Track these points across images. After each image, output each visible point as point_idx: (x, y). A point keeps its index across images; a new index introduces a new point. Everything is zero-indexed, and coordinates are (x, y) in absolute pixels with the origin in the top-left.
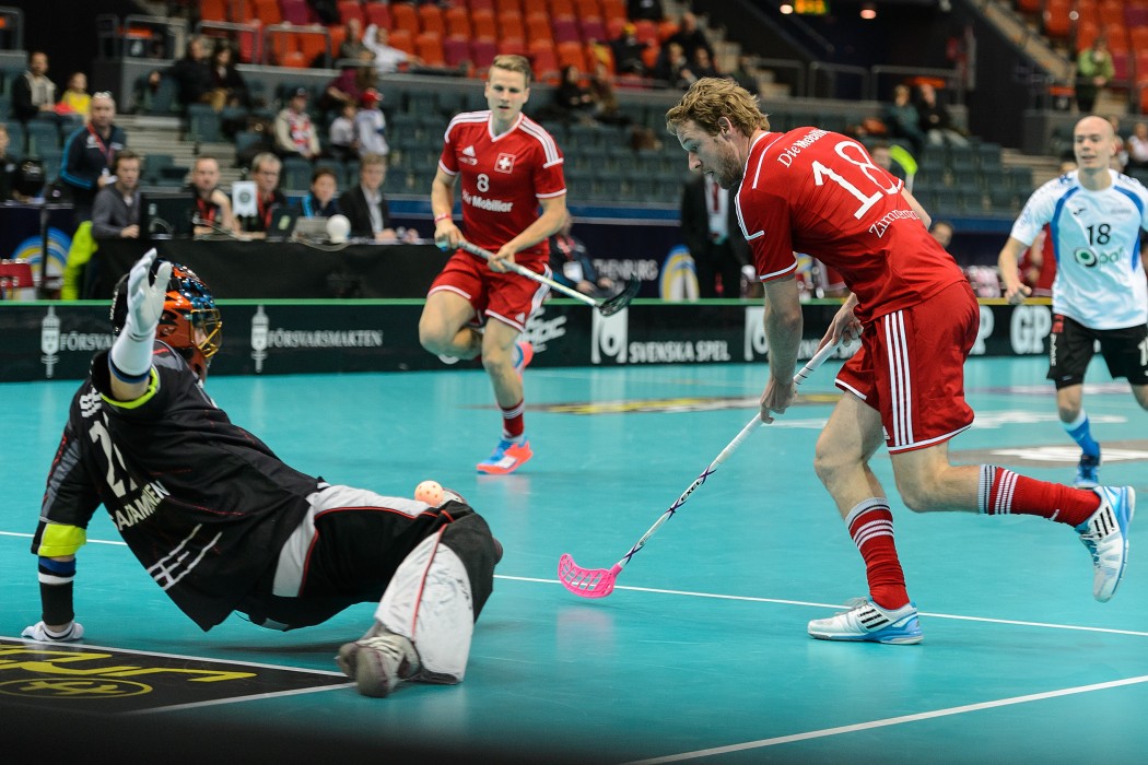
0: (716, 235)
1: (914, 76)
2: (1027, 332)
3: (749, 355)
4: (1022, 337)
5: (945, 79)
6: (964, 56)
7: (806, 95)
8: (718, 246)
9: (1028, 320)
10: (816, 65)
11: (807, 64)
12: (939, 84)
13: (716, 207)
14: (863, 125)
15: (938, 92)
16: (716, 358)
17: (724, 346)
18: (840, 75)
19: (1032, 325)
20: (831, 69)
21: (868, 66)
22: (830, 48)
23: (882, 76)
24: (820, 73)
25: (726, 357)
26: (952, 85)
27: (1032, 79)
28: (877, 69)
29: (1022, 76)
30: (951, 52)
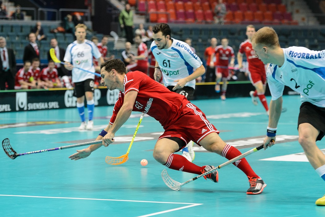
0: (6, 68)
1: (74, 12)
2: (112, 97)
3: (17, 109)
4: (110, 99)
5: (84, 13)
6: (90, 5)
7: (37, 19)
8: (6, 72)
9: (112, 93)
10: (40, 9)
11: (37, 9)
12: (82, 14)
13: (5, 59)
14: (57, 29)
15: (82, 17)
16: (6, 110)
17: (9, 106)
18: (49, 12)
19: (114, 95)
20: (45, 10)
21: (58, 9)
22: (45, 3)
23: (62, 12)
24: (42, 12)
25: (9, 110)
26: (86, 14)
27: (113, 12)
28: (61, 10)
29: (110, 11)
30: (86, 3)
